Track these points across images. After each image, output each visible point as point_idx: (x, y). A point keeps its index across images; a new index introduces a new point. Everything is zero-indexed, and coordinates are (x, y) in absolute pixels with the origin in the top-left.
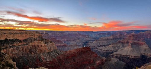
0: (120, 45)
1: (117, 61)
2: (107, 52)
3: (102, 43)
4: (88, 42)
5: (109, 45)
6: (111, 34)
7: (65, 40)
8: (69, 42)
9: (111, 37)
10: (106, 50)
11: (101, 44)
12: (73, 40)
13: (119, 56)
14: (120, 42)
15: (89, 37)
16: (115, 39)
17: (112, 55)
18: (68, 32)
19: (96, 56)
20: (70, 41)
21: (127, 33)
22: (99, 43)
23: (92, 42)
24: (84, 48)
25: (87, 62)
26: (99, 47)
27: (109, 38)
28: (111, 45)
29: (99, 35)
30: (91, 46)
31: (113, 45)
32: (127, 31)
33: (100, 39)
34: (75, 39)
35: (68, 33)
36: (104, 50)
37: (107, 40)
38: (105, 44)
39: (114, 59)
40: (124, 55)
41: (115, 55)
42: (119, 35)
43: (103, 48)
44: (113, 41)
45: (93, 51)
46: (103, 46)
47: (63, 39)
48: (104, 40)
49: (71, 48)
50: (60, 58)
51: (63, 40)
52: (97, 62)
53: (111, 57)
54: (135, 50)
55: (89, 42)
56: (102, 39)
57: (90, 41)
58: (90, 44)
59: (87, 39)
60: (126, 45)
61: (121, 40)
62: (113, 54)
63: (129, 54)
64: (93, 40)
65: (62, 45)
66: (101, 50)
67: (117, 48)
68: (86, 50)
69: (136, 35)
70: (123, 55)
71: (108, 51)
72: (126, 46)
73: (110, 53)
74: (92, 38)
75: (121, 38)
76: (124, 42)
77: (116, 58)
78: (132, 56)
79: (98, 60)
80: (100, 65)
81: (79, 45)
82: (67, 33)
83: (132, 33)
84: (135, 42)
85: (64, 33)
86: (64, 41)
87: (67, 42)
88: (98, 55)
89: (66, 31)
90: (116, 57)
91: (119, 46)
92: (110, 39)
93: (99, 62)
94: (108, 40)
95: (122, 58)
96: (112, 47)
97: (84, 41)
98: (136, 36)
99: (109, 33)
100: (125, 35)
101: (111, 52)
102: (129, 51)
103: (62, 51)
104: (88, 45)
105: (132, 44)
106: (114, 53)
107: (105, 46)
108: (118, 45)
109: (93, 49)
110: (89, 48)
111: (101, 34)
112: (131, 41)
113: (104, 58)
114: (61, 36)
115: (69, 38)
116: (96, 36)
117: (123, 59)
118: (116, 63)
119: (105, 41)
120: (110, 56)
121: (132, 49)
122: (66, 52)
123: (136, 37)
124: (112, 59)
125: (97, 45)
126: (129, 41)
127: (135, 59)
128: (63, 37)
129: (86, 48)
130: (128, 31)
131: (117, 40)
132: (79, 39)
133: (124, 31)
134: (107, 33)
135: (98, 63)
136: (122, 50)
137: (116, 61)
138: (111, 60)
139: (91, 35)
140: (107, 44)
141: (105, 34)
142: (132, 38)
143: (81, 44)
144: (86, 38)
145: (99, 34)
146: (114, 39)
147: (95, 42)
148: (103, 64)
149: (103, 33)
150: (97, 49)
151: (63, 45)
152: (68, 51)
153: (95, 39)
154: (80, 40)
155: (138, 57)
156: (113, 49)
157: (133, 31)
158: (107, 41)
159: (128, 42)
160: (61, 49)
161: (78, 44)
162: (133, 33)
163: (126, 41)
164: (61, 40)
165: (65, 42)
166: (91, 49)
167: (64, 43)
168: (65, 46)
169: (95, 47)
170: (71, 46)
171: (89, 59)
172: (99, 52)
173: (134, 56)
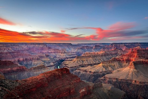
0: (116, 64)
1: (112, 87)
2: (95, 74)
3: (87, 60)
4: (64, 60)
5: (98, 64)
6: (101, 48)
7: (21, 59)
8: (30, 62)
9: (101, 52)
10: (93, 71)
11: (85, 63)
12: (38, 59)
13: (114, 80)
14: (115, 60)
15: (65, 53)
16: (108, 55)
17: (102, 78)
18: (26, 44)
19: (78, 81)
20: (31, 60)
21: (127, 46)
22: (83, 61)
23: (70, 59)
24: (58, 70)
25: (65, 94)
26: (83, 67)
27: (98, 54)
28: (101, 64)
29: (81, 49)
30: (69, 66)
31: (103, 64)
32: (127, 43)
33: (83, 55)
34: (42, 57)
35: (25, 47)
36: (90, 72)
37: (95, 56)
38: (92, 63)
39: (107, 84)
40: (122, 79)
41: (108, 80)
42: (113, 49)
43: (89, 68)
44: (105, 58)
45: (73, 73)
46: (88, 65)
47: (15, 57)
48: (90, 56)
49: (35, 73)
50: (12, 95)
51: (16, 59)
52: (81, 91)
53: (101, 82)
54: (142, 73)
55: (66, 60)
56: (87, 55)
57: (67, 58)
58: (67, 62)
59: (63, 56)
60: (125, 64)
61: (117, 57)
62: (104, 77)
63: (130, 77)
64: (72, 57)
65: (15, 69)
66: (86, 71)
67: (110, 69)
68: (62, 73)
69: (143, 50)
70: (120, 78)
71: (97, 72)
72: (125, 66)
73: (100, 76)
74: (70, 54)
75: (116, 54)
76: (122, 60)
77: (109, 84)
78: (135, 81)
79: (83, 87)
80: (85, 95)
81: (49, 66)
82: (23, 46)
83: (136, 48)
84: (141, 60)
85: (18, 47)
86: (19, 61)
87: (25, 63)
88: (82, 80)
89: (22, 44)
90: (110, 82)
91: (114, 66)
92: (99, 56)
93: (84, 90)
94: (97, 56)
95: (119, 84)
96: (103, 66)
97: (58, 59)
98: (143, 52)
99: (97, 46)
100: (123, 49)
101: (101, 74)
102: (130, 73)
103: (17, 81)
104: (64, 65)
105: (135, 64)
106: (106, 76)
107: (91, 65)
108: (113, 64)
109: (72, 70)
110: (67, 70)
111: (85, 48)
112: (133, 59)
113: (91, 84)
114: (10, 53)
115: (29, 55)
116: (77, 50)
117: (121, 85)
118: (109, 91)
119: (91, 58)
120: (99, 81)
121: (135, 70)
122: (26, 81)
123: (144, 54)
124: (103, 85)
125: (78, 65)
126: (131, 59)
127: (141, 86)
128: (15, 54)
129: (62, 69)
130: (129, 43)
131: (111, 56)
132: (47, 56)
133: (121, 43)
134: (95, 46)
135: (83, 93)
136: (118, 71)
137: (109, 89)
138: (101, 86)
139: (68, 49)
140: (94, 63)
141: (92, 48)
142: (136, 54)
143: (52, 64)
144: (60, 54)
145: (81, 47)
146: (105, 55)
147: (75, 59)
148: (91, 93)
149: (87, 47)
150: (79, 71)
151: (18, 70)
152: (28, 79)
153: (75, 56)
154: (50, 58)
155: (146, 84)
156: (104, 70)
157: (137, 43)
158: (94, 59)
159: (128, 61)
160: (13, 76)
161: (46, 65)
162: (138, 47)
163: (125, 58)
164: (13, 60)
165: (21, 64)
166: (70, 71)
167: (19, 65)
168: (22, 70)
169: (76, 68)
170: (35, 68)
171: (68, 87)
172: (83, 75)
173: (140, 82)
